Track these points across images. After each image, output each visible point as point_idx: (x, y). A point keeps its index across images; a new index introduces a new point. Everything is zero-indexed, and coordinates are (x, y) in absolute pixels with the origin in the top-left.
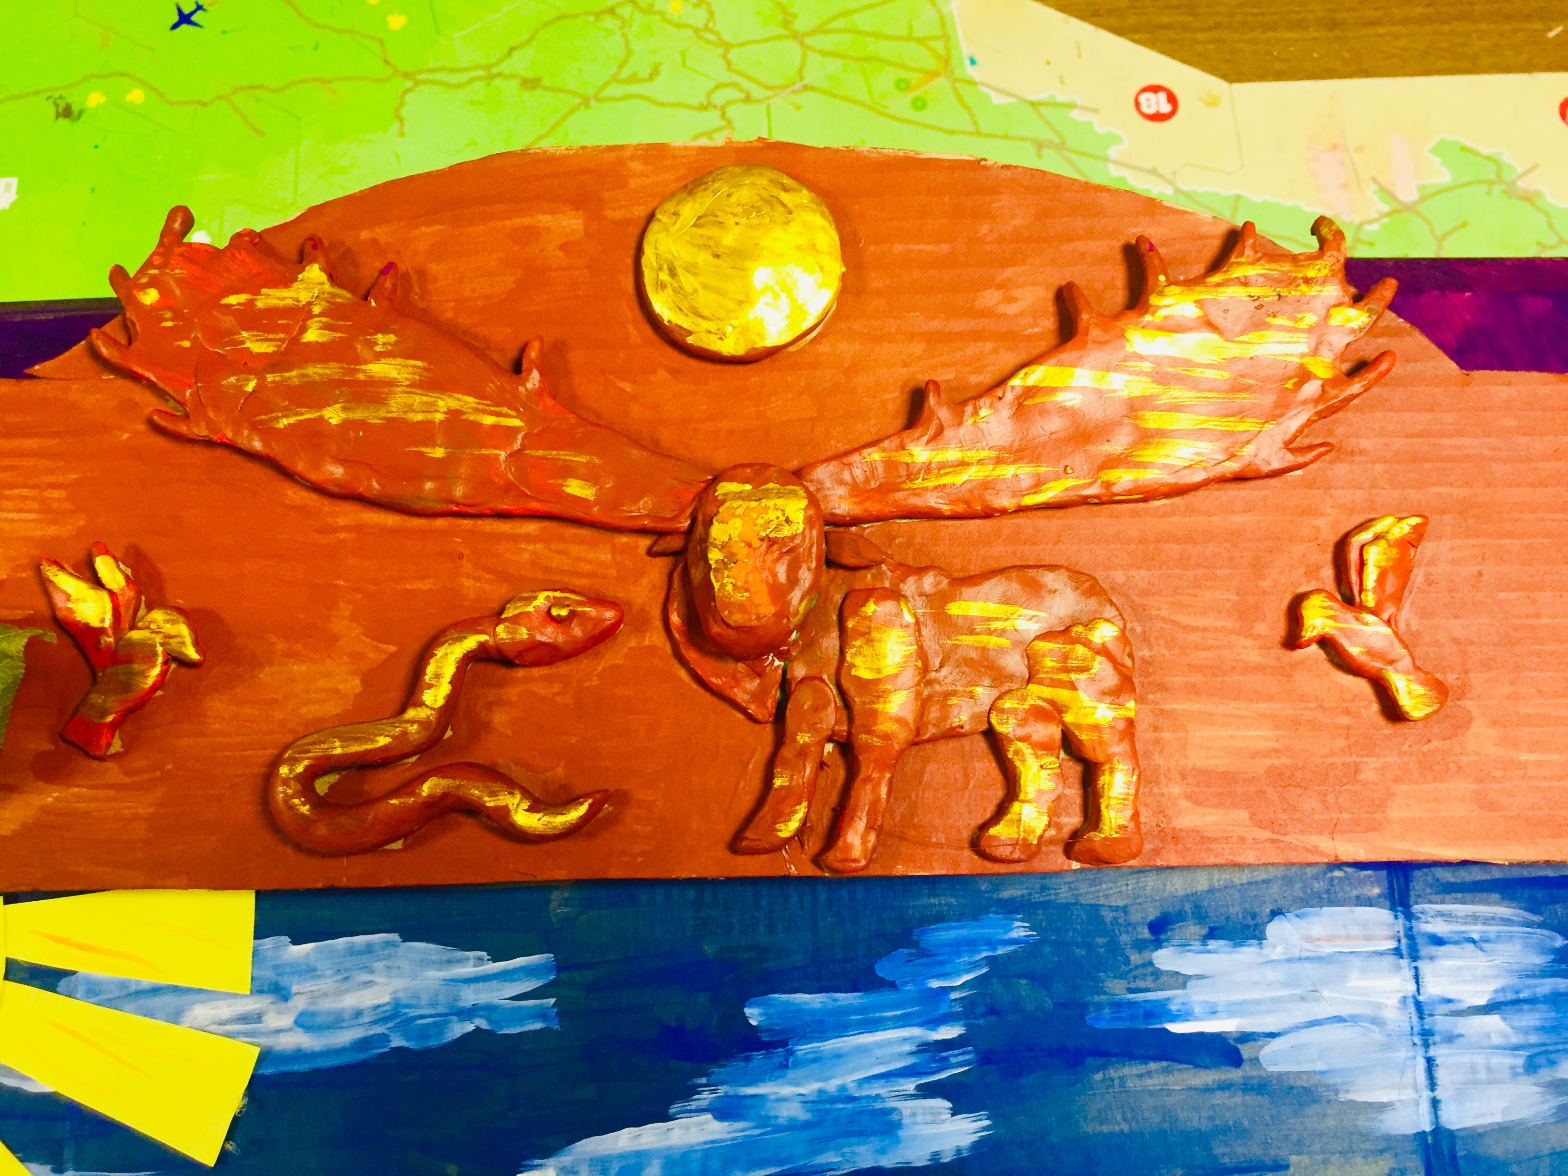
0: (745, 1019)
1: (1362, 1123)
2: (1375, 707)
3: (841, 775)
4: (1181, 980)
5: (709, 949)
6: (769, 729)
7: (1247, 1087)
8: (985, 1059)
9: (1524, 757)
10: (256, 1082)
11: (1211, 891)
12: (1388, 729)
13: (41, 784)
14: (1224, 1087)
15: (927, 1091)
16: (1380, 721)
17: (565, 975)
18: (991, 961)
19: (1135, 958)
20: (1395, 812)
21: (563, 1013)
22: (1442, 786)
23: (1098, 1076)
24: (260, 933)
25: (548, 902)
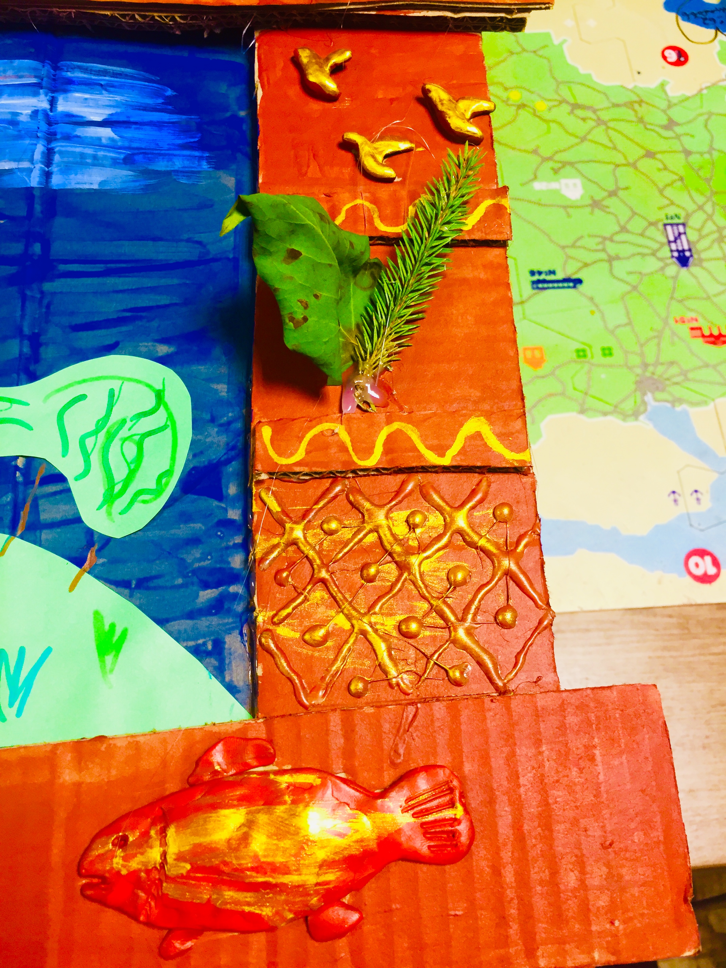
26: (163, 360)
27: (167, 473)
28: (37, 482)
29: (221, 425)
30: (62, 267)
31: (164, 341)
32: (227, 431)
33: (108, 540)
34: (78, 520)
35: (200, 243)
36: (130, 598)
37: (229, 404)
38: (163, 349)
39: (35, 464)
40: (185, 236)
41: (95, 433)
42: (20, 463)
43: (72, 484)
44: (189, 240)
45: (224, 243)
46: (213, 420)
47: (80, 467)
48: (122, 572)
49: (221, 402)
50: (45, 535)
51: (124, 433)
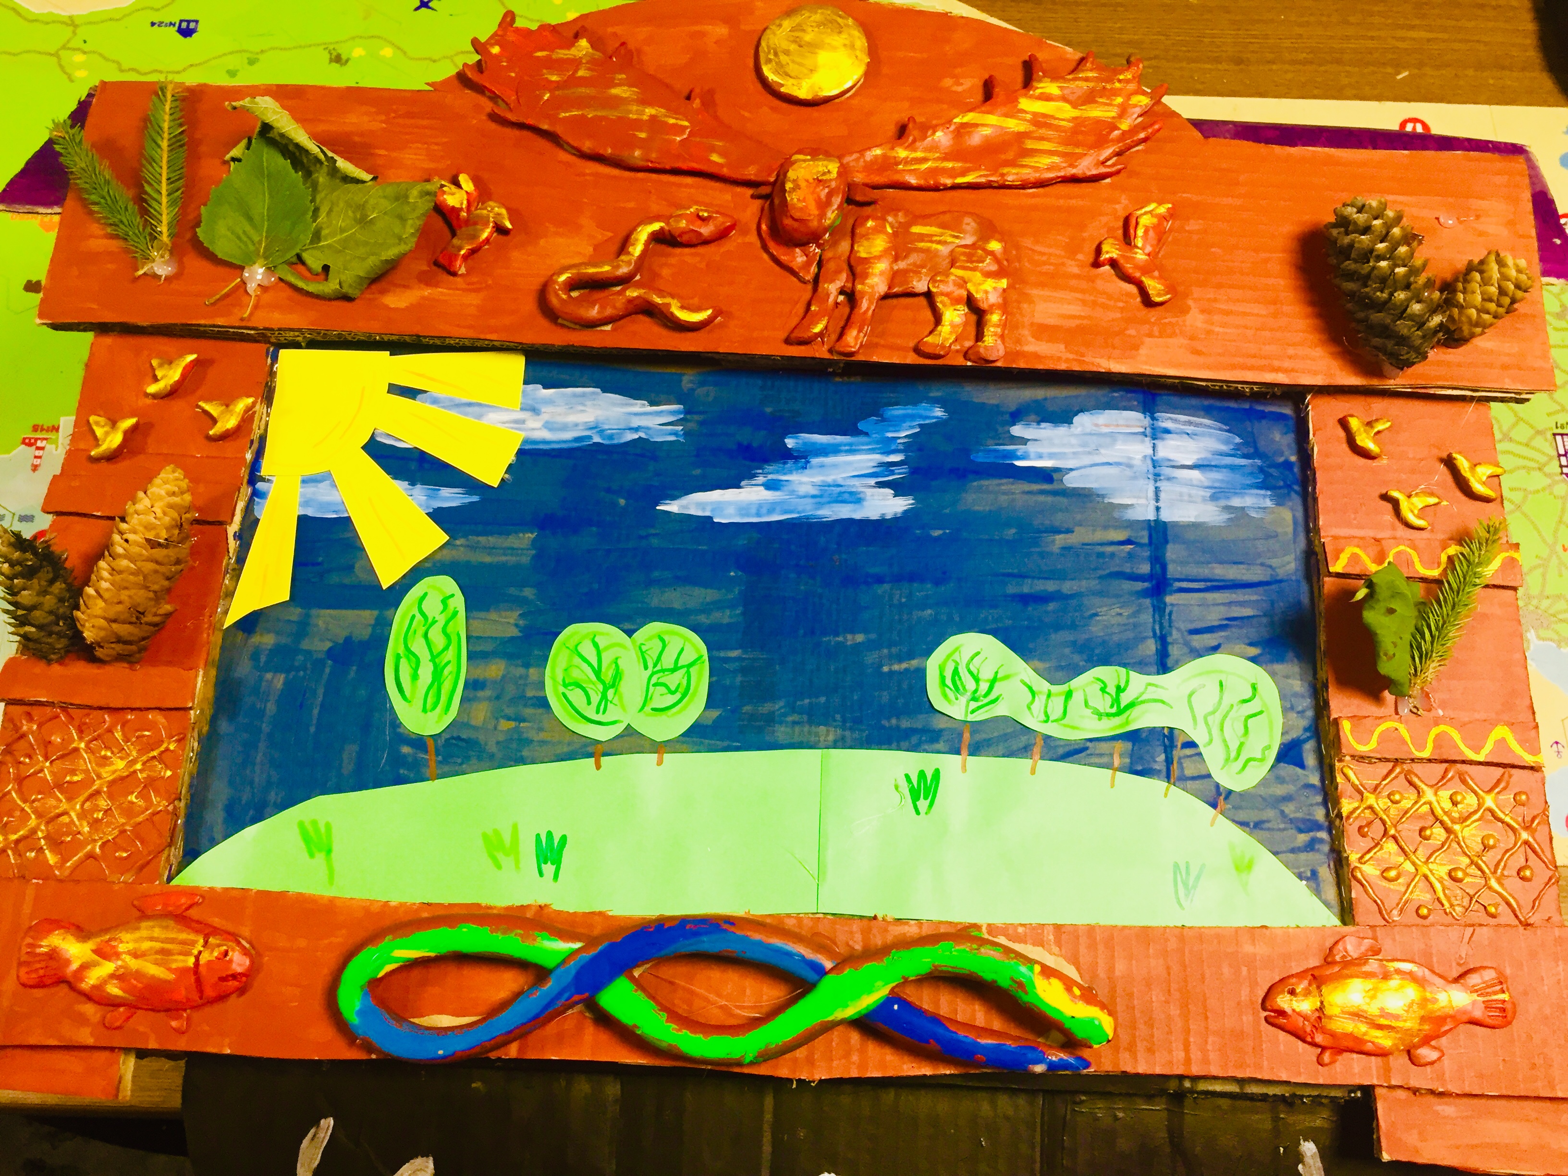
0: (785, 445)
1: (1116, 514)
2: (1139, 299)
3: (847, 310)
4: (1024, 441)
5: (768, 410)
6: (810, 287)
7: (1055, 493)
8: (914, 471)
9: (1217, 329)
10: (521, 453)
11: (1045, 399)
12: (1144, 312)
13: (422, 286)
14: (1042, 492)
15: (881, 485)
16: (1141, 306)
17: (688, 417)
18: (920, 426)
19: (1000, 430)
20: (1143, 351)
21: (686, 434)
22: (1170, 340)
23: (975, 484)
24: (526, 382)
25: (681, 381)
26: (1253, 660)
27: (1268, 747)
28: (1179, 746)
29: (1298, 712)
30: (1178, 585)
31: (1251, 644)
32: (1303, 717)
33: (1230, 792)
34: (1209, 776)
35: (1271, 567)
36: (1250, 834)
37: (1303, 696)
38: (1254, 651)
39: (1176, 732)
40: (1259, 561)
41: (1213, 712)
42: (1166, 731)
43: (1202, 749)
44: (1262, 564)
45: (1288, 567)
46: (1292, 708)
47: (1206, 738)
48: (1242, 816)
49: (1296, 695)
50: (1189, 784)
51: (1232, 714)
